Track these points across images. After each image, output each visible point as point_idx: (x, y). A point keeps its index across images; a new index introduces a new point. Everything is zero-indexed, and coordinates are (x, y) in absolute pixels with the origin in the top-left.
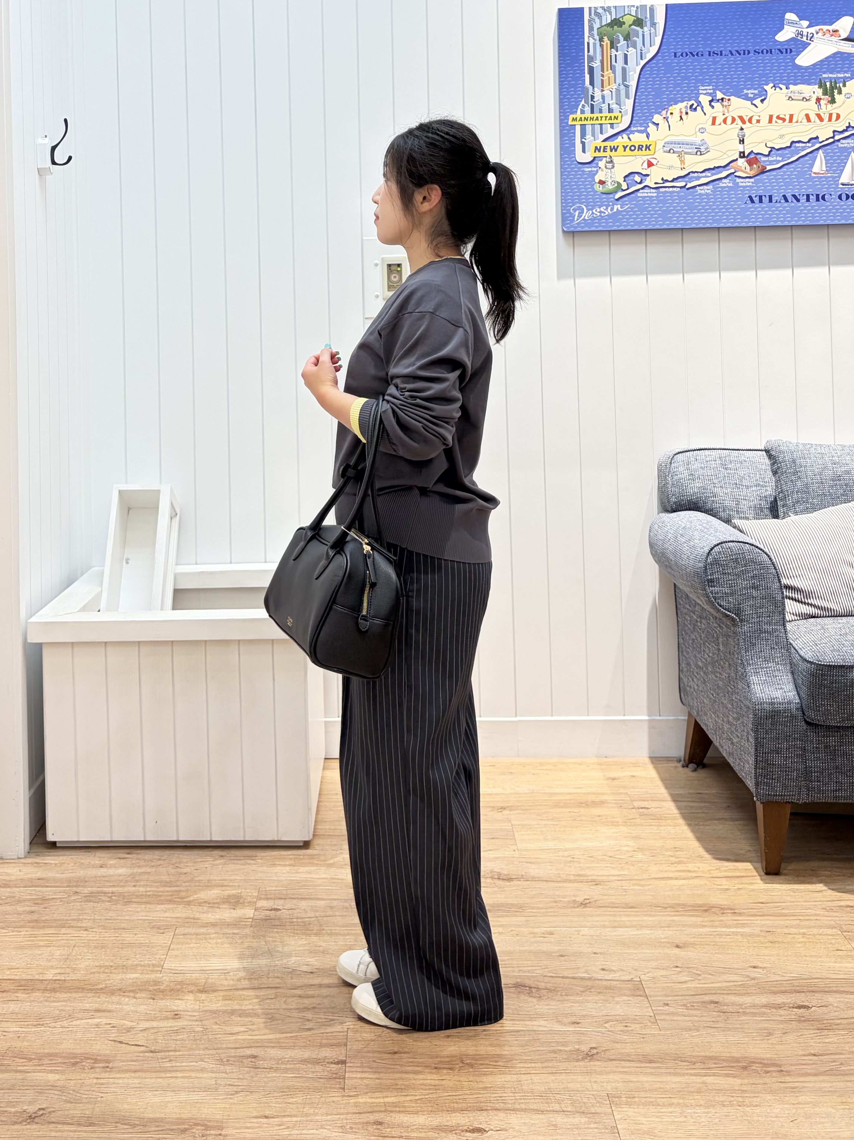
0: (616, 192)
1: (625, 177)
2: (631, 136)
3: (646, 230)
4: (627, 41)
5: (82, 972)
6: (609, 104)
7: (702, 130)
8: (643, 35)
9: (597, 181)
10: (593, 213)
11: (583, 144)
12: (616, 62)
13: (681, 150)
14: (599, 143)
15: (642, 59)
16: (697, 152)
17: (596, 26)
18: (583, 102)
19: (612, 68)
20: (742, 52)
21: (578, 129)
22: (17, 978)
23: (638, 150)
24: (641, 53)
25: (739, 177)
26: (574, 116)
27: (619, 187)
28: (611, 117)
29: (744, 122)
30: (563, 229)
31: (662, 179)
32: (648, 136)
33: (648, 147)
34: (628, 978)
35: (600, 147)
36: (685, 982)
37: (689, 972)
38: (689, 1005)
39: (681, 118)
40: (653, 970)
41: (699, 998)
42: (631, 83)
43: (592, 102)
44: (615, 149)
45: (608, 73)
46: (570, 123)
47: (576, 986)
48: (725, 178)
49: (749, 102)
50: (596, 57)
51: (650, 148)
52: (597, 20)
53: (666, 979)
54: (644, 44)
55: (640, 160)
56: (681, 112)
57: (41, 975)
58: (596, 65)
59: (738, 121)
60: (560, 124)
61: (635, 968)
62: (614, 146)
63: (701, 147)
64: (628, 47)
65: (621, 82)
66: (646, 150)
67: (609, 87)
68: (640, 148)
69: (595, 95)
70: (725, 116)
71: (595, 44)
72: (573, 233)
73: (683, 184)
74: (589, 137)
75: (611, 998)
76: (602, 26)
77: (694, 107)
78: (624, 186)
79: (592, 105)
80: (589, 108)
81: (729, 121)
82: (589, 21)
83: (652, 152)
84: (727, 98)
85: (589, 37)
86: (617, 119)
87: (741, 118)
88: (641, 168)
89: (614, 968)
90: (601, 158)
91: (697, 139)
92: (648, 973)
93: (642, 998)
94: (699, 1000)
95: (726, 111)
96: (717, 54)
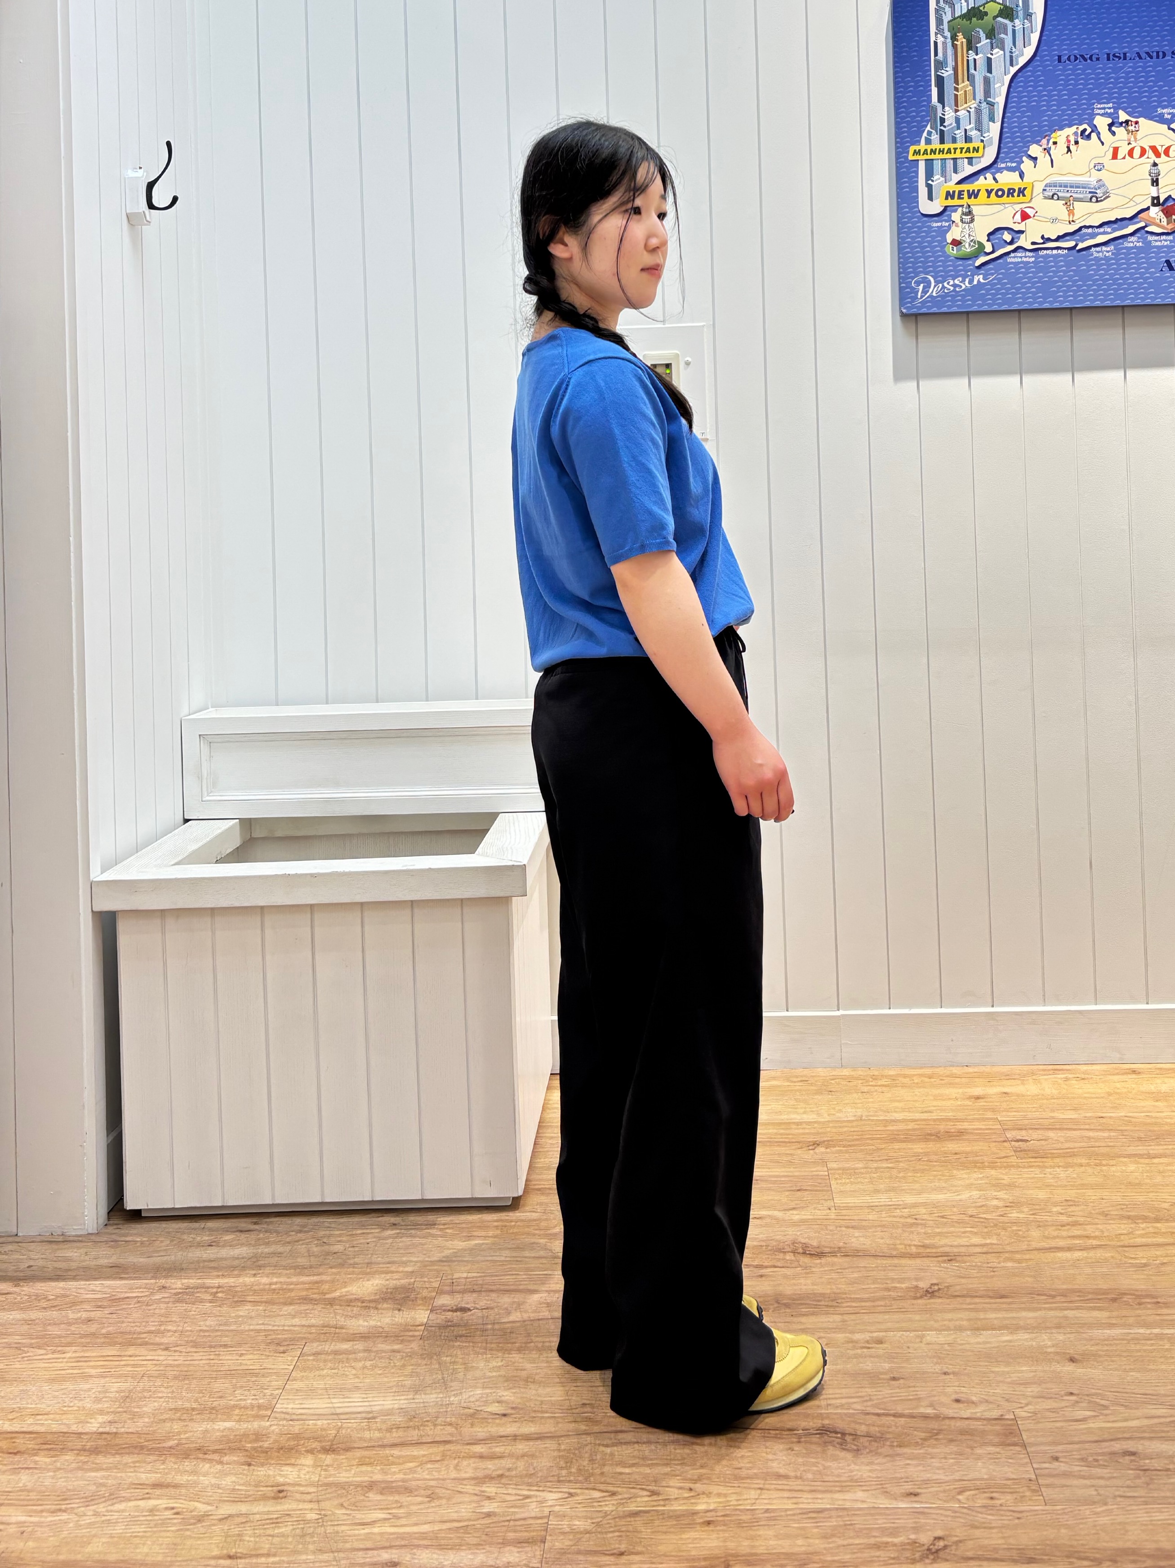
0: (977, 257)
1: (989, 235)
2: (998, 176)
3: (1019, 311)
4: (990, 38)
5: (147, 1420)
6: (966, 130)
7: (1099, 167)
8: (1014, 31)
9: (949, 240)
10: (943, 287)
11: (930, 187)
12: (975, 69)
13: (1068, 195)
14: (951, 186)
15: (1012, 65)
16: (1091, 199)
17: (947, 18)
18: (928, 128)
19: (970, 78)
20: (1155, 54)
21: (922, 166)
22: (42, 1429)
23: (1008, 196)
24: (1011, 57)
25: (1152, 233)
26: (917, 148)
27: (980, 250)
28: (968, 148)
29: (1158, 155)
30: (901, 312)
31: (1043, 237)
32: (1022, 175)
33: (1022, 192)
34: (995, 1414)
35: (954, 192)
36: (1084, 1420)
37: (1090, 1402)
38: (1090, 1459)
39: (1069, 150)
40: (1036, 1400)
41: (1107, 1447)
42: (997, 100)
43: (942, 128)
44: (974, 194)
45: (964, 85)
46: (911, 157)
47: (916, 1429)
48: (1132, 234)
49: (1166, 126)
50: (947, 64)
51: (1025, 192)
52: (948, 10)
53: (1054, 1415)
54: (1014, 44)
55: (1010, 211)
56: (1069, 141)
57: (80, 1425)
58: (947, 73)
59: (1150, 153)
60: (897, 159)
61: (1007, 1396)
62: (974, 191)
63: (1098, 191)
64: (992, 48)
65: (983, 98)
66: (1018, 196)
67: (965, 106)
68: (1011, 192)
69: (946, 117)
70: (1131, 146)
71: (944, 43)
72: (916, 316)
73: (1071, 244)
74: (937, 178)
75: (969, 1450)
76: (955, 19)
77: (1087, 133)
78: (988, 248)
79: (942, 133)
80: (938, 136)
81: (1137, 152)
82: (937, 11)
83: (1027, 198)
84: (1134, 120)
85: (936, 34)
86: (977, 151)
87: (1154, 149)
88: (1012, 221)
89: (974, 1399)
90: (954, 208)
91: (1092, 179)
92: (1027, 1405)
93: (1018, 1448)
94: (1106, 1450)
95: (1132, 139)
96: (1119, 58)
